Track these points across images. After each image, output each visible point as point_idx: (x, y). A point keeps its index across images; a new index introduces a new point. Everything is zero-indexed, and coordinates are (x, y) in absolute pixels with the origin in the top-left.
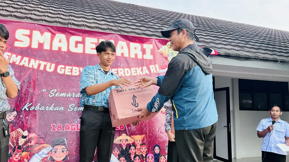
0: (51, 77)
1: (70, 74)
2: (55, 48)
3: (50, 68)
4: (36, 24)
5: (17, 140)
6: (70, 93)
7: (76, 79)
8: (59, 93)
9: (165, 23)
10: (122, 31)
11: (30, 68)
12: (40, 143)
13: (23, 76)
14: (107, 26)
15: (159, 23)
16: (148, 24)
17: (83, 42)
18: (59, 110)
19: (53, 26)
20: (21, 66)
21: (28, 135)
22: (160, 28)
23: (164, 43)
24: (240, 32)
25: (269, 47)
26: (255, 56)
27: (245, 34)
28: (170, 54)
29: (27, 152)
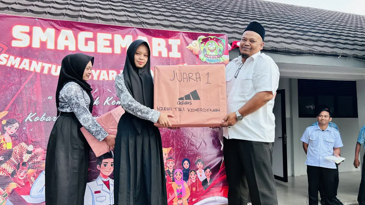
2: (61, 47)
3: (56, 71)
4: (36, 19)
5: (21, 156)
9: (204, 10)
10: (144, 23)
11: (32, 72)
13: (23, 81)
14: (127, 18)
15: (195, 11)
16: (180, 13)
17: (94, 39)
19: (57, 21)
20: (20, 70)
21: (34, 150)
22: (195, 18)
23: (194, 37)
24: (300, 19)
25: (332, 38)
26: (310, 50)
27: (305, 22)
28: (202, 51)
29: (33, 168)
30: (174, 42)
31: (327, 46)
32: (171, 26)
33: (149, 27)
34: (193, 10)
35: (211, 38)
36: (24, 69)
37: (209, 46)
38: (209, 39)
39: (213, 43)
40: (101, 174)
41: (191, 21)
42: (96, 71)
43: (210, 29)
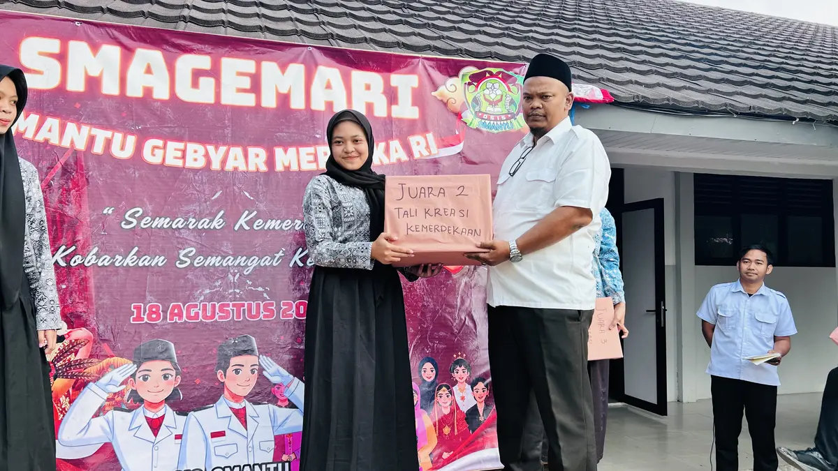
0: (125, 172)
1: (179, 163)
2: (135, 91)
3: (122, 148)
4: (76, 23)
6: (181, 219)
7: (197, 178)
8: (150, 219)
10: (335, 37)
11: (66, 149)
12: (102, 353)
13: (45, 170)
14: (295, 25)
15: (456, 11)
16: (420, 16)
17: (215, 72)
18: (153, 265)
19: (126, 27)
20: (39, 143)
21: (68, 334)
22: (454, 28)
23: (452, 69)
24: (702, 33)
25: (777, 77)
26: (726, 105)
27: (714, 41)
28: (470, 101)
29: (67, 378)
30: (404, 82)
31: (766, 96)
32: (398, 44)
33: (344, 46)
34: (451, 11)
35: (491, 73)
36: (46, 141)
37: (487, 92)
38: (488, 75)
39: (497, 85)
40: (226, 392)
41: (446, 34)
42: (217, 148)
43: (490, 52)
